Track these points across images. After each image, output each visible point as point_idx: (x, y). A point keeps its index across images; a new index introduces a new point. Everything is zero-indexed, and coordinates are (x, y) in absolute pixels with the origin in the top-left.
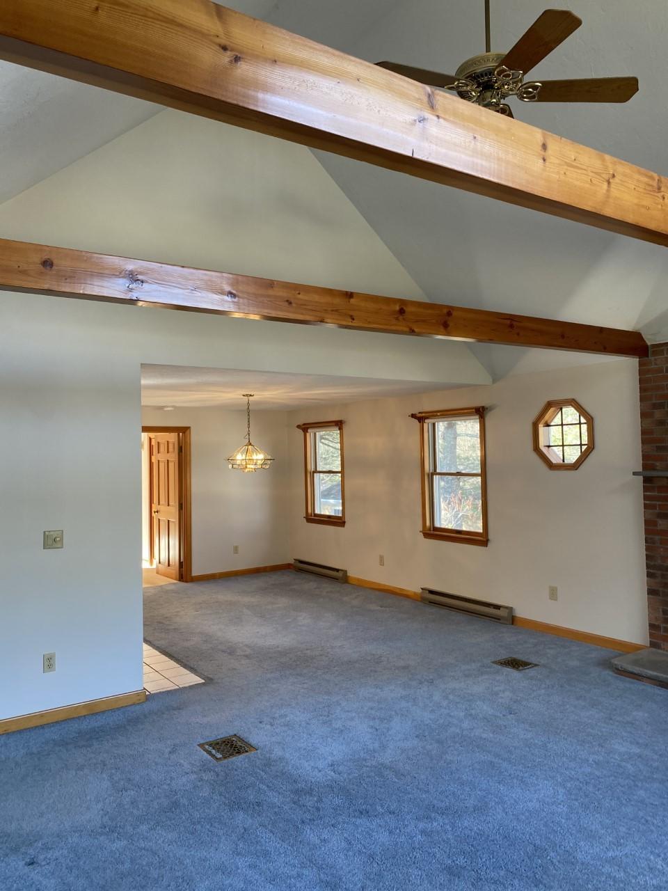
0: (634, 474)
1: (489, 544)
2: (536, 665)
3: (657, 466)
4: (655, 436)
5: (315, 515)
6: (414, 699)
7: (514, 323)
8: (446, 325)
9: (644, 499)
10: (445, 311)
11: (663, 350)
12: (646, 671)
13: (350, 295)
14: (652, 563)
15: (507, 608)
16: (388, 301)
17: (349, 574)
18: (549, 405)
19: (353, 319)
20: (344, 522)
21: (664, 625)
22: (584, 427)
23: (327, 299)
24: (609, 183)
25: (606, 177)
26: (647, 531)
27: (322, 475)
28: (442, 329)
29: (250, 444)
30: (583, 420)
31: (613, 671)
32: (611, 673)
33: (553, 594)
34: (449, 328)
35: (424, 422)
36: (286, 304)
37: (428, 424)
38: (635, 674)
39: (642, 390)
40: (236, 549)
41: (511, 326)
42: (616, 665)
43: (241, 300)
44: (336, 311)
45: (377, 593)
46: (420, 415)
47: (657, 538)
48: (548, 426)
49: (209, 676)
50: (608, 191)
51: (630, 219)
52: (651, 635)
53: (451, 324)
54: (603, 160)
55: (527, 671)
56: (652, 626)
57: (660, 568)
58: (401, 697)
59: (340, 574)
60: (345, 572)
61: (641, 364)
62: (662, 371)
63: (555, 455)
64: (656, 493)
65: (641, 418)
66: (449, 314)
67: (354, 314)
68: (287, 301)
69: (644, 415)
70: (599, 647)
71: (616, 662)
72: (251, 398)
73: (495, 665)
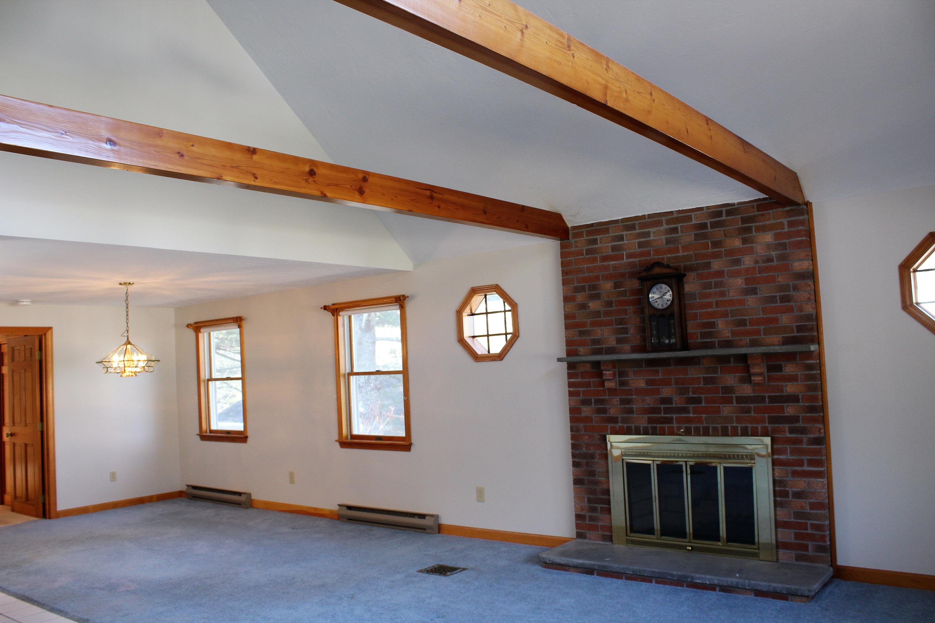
0: (559, 360)
1: (413, 448)
2: (464, 569)
3: (580, 351)
4: (577, 320)
5: (211, 431)
6: (333, 616)
7: (434, 194)
8: (361, 192)
9: (569, 387)
10: (361, 176)
11: (582, 232)
12: (572, 560)
13: (253, 151)
14: (578, 452)
15: (432, 516)
16: (296, 160)
17: (253, 497)
18: (474, 291)
19: (256, 178)
20: (247, 437)
21: (590, 514)
22: (509, 314)
23: (227, 154)
24: (522, 33)
25: (520, 27)
26: (572, 420)
27: (218, 383)
28: (357, 195)
29: (129, 343)
30: (508, 308)
31: (542, 566)
32: (540, 568)
33: (480, 494)
34: (364, 195)
35: (338, 315)
36: (177, 156)
37: (343, 318)
38: (563, 565)
39: (565, 273)
40: (113, 476)
41: (432, 198)
42: (544, 558)
43: (122, 149)
44: (237, 167)
45: (288, 515)
46: (334, 307)
47: (581, 425)
48: (473, 315)
49: (83, 617)
50: (522, 40)
51: (543, 70)
52: (578, 526)
53: (367, 191)
54: (516, 11)
55: (455, 575)
56: (579, 517)
57: (584, 456)
58: (319, 615)
59: (243, 498)
60: (249, 495)
61: (562, 247)
62: (582, 255)
63: (480, 346)
64: (580, 380)
65: (564, 302)
66: (365, 179)
67: (258, 172)
68: (179, 153)
69: (566, 299)
70: (528, 545)
71: (544, 556)
72: (130, 287)
73: (420, 574)
